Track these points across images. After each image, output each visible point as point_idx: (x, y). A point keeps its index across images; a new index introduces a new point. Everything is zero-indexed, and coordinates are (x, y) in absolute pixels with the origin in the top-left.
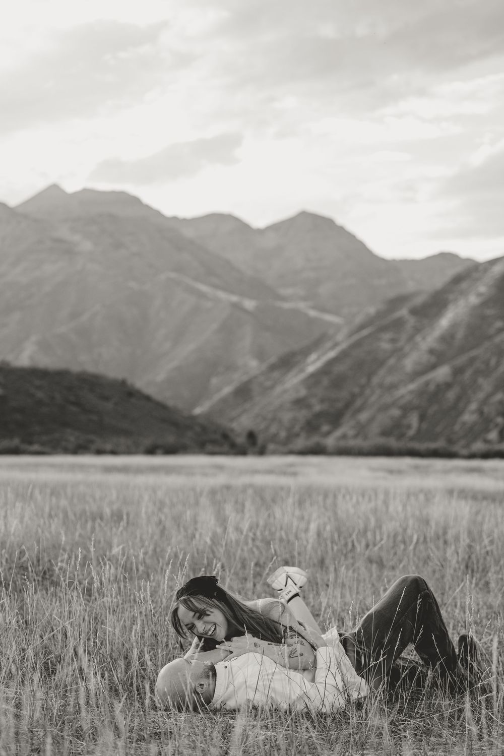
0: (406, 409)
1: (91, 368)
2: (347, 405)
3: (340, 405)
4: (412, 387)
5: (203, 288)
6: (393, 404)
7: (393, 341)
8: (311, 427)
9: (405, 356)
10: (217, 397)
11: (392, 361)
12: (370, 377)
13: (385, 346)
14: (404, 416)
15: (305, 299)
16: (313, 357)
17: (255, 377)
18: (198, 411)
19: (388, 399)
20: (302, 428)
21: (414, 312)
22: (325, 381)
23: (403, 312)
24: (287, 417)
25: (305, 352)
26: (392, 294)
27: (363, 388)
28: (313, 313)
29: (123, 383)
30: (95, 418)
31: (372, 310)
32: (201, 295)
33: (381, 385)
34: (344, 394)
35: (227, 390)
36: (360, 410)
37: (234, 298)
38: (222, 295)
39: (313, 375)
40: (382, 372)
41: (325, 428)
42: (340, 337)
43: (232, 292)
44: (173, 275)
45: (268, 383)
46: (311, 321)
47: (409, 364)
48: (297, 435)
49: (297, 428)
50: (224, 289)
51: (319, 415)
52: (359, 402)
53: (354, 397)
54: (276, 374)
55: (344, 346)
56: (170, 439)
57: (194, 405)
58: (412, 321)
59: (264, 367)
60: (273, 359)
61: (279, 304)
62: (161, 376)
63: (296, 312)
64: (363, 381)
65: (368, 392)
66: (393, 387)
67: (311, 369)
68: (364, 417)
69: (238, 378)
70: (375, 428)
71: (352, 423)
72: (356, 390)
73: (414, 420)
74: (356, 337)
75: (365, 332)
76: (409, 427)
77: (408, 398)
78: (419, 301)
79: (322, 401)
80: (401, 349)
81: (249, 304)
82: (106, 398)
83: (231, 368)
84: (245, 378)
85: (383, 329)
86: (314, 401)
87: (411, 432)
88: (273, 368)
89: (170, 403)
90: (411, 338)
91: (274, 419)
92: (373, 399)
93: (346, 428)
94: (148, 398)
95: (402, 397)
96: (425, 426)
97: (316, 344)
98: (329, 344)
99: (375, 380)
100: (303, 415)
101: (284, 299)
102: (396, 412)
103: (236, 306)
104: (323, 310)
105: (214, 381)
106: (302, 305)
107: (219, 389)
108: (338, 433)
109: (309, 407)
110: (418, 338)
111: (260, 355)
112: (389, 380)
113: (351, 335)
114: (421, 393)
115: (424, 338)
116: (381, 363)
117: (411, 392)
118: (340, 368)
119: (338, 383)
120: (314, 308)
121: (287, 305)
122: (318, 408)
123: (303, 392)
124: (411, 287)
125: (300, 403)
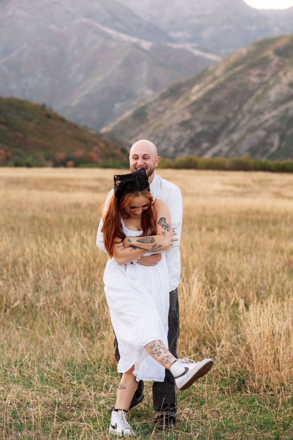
0: (270, 131)
1: (18, 95)
2: (223, 127)
3: (216, 127)
4: (274, 113)
5: (110, 31)
6: (259, 127)
7: (260, 75)
8: (194, 143)
9: (270, 88)
10: (119, 119)
11: (259, 92)
12: (241, 104)
13: (254, 80)
14: (268, 136)
15: (191, 41)
16: (197, 88)
17: (150, 103)
18: (104, 130)
19: (255, 122)
20: (186, 145)
21: (278, 52)
22: (206, 108)
23: (270, 53)
24: (174, 135)
25: (191, 84)
26: (260, 37)
27: (235, 113)
28: (197, 53)
29: (43, 107)
30: (20, 135)
31: (244, 51)
32: (108, 37)
33: (250, 112)
34: (220, 118)
35: (128, 114)
36: (233, 131)
37: (134, 40)
38: (124, 37)
39: (195, 103)
40: (251, 101)
41: (205, 145)
42: (218, 73)
43: (132, 35)
44: (85, 20)
45: (160, 109)
46: (195, 59)
47: (273, 94)
48: (183, 150)
49: (182, 146)
50: (126, 33)
51: (199, 135)
52: (232, 125)
53: (228, 120)
54: (166, 101)
55: (222, 79)
56: (80, 153)
57: (101, 125)
58: (275, 60)
59: (157, 95)
60: (164, 90)
61: (170, 45)
62: (75, 102)
63: (183, 52)
64: (236, 108)
65: (239, 117)
66: (260, 113)
67: (194, 98)
68: (235, 136)
69: (136, 104)
70: (245, 146)
71: (227, 141)
72: (230, 115)
73: (276, 140)
74: (231, 72)
75: (238, 69)
76: (272, 145)
77: (271, 121)
78: (281, 44)
79: (202, 123)
80: (267, 82)
81: (146, 45)
82: (30, 120)
83: (131, 96)
84: (142, 104)
85: (253, 66)
86: (196, 123)
87: (273, 149)
88: (164, 96)
89: (82, 124)
90: (275, 74)
91: (164, 138)
92: (244, 122)
93: (222, 146)
94: (63, 120)
95: (267, 121)
96: (284, 144)
97: (199, 78)
98: (209, 78)
99: (246, 107)
100: (187, 134)
101: (174, 41)
102: (261, 133)
103: (136, 46)
104: (206, 50)
105: (117, 106)
106: (188, 46)
107: (121, 113)
108: (215, 149)
109: (192, 128)
110: (281, 74)
111: (154, 86)
112: (256, 107)
113: (227, 70)
114: (282, 118)
115: (285, 74)
116: (251, 94)
117: (273, 117)
118: (218, 97)
119: (216, 109)
120: (198, 48)
121: (176, 46)
122: (199, 129)
123: (188, 116)
124: (276, 32)
125: (185, 125)
